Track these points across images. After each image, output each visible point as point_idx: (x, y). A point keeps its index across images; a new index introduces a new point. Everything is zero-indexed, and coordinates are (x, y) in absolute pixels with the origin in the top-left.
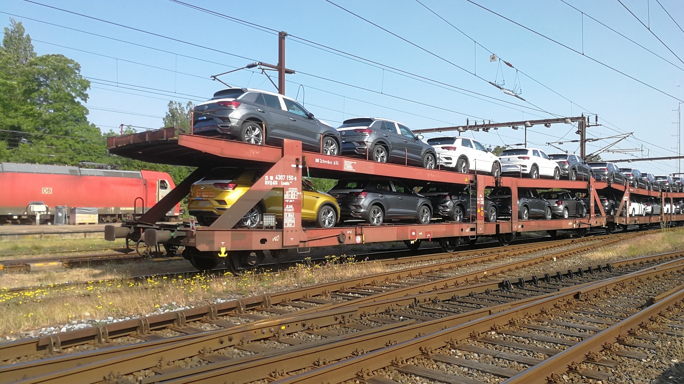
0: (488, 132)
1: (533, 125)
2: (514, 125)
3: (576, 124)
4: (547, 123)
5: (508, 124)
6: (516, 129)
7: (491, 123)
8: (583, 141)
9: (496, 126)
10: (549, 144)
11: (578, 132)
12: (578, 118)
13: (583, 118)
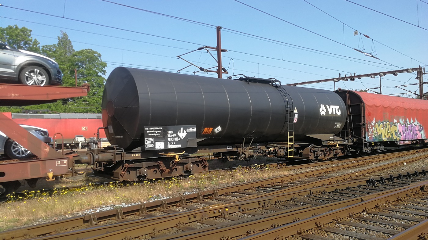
0: (354, 81)
1: (385, 75)
2: (372, 75)
3: (416, 72)
4: (395, 73)
5: (368, 75)
6: (374, 78)
7: (356, 75)
8: (421, 84)
9: (359, 77)
10: (397, 86)
11: (417, 78)
12: (416, 69)
13: (420, 68)
